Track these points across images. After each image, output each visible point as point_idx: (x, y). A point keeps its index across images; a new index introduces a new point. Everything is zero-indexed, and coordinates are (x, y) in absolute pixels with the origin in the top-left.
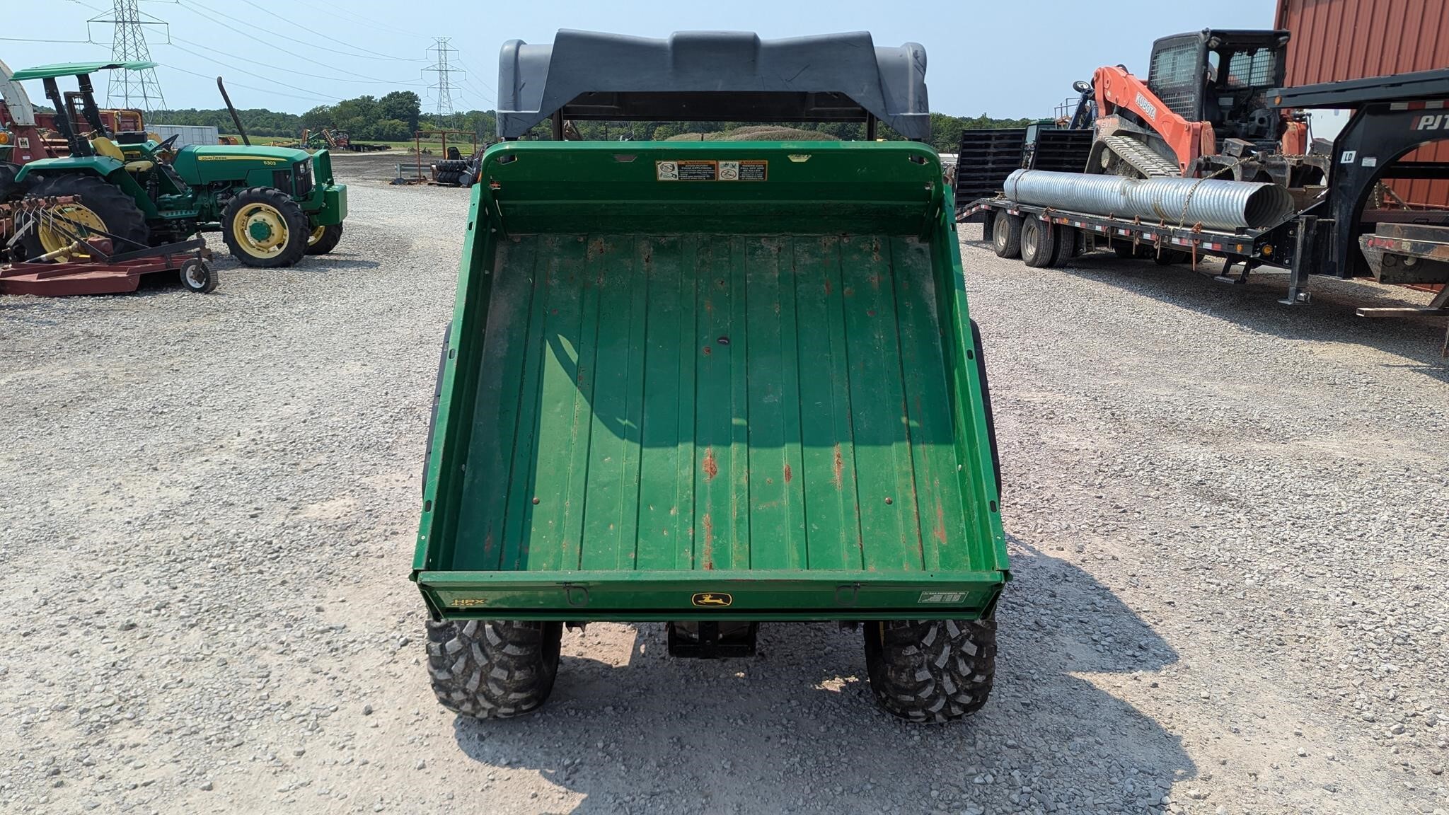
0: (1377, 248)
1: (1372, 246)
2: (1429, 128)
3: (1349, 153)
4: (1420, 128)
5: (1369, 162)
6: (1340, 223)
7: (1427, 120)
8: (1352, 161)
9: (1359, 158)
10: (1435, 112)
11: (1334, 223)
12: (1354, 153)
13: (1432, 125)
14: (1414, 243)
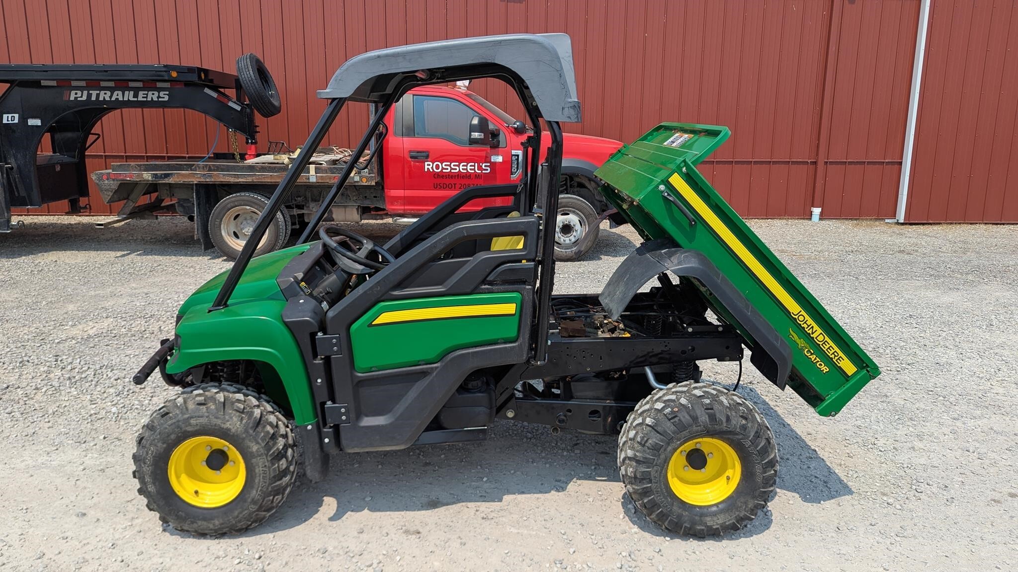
0: (114, 180)
1: (108, 179)
2: (79, 99)
3: (10, 116)
4: (72, 98)
5: (33, 122)
6: (19, 167)
7: (76, 94)
8: (16, 121)
9: (23, 119)
10: (81, 89)
11: (12, 168)
12: (16, 116)
13: (81, 97)
14: (154, 174)
